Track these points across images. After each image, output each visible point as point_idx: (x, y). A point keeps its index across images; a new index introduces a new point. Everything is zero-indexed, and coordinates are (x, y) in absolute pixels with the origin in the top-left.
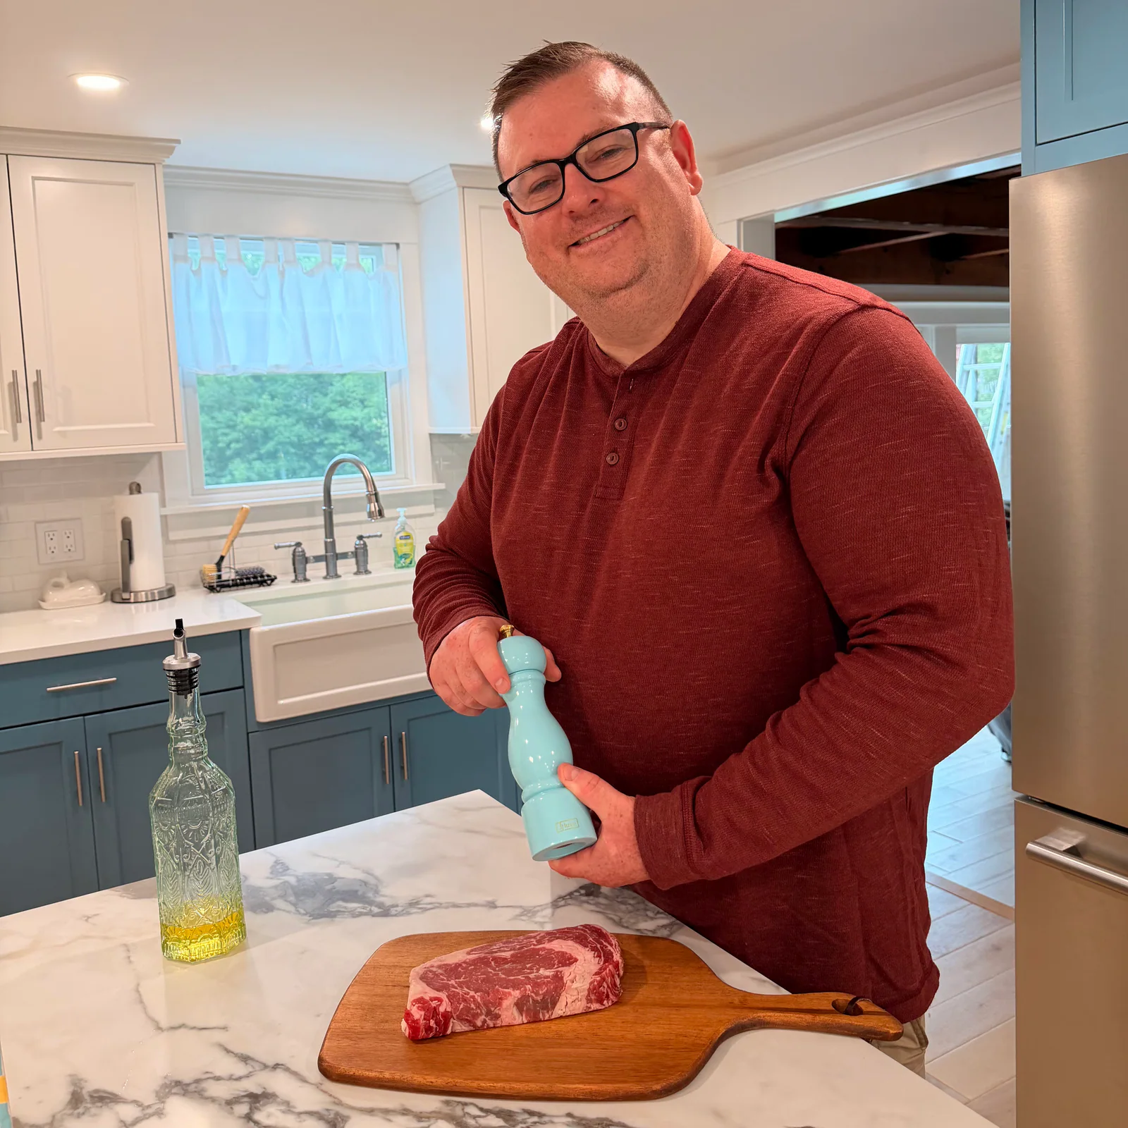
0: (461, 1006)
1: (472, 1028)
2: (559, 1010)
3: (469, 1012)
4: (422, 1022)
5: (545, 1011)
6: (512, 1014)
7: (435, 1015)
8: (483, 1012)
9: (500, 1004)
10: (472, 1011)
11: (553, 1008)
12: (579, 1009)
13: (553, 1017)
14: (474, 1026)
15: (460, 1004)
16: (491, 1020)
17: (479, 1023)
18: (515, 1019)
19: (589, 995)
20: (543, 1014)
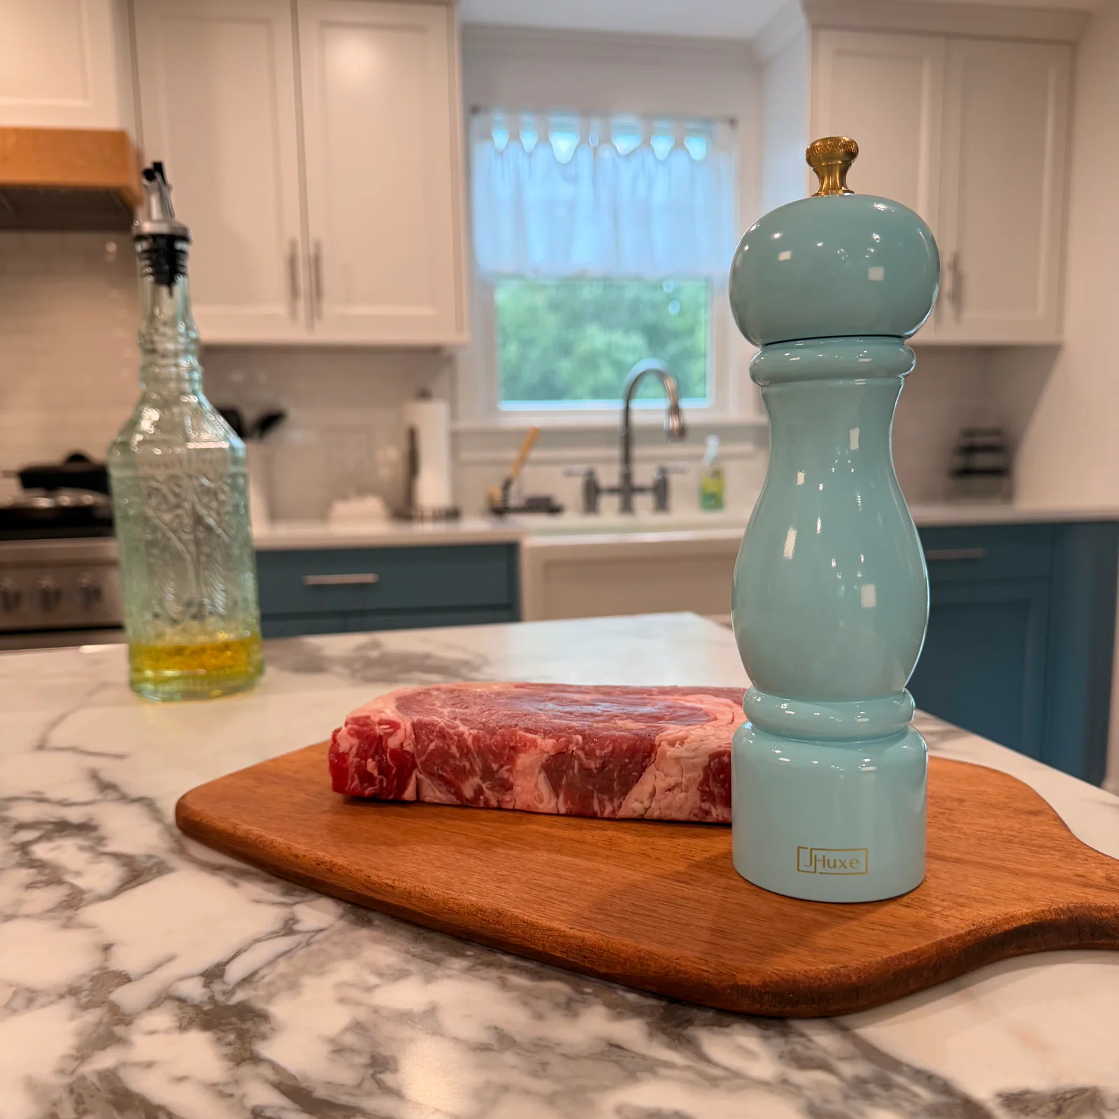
0: (432, 746)
1: (453, 798)
2: (635, 802)
3: (445, 762)
4: (352, 760)
5: (605, 797)
6: (536, 785)
7: (380, 751)
8: (477, 769)
9: (512, 760)
10: (452, 761)
11: (624, 793)
12: (681, 808)
13: (622, 813)
14: (459, 794)
15: (432, 741)
16: (492, 789)
17: (468, 792)
18: (542, 801)
19: (705, 782)
20: (601, 803)
